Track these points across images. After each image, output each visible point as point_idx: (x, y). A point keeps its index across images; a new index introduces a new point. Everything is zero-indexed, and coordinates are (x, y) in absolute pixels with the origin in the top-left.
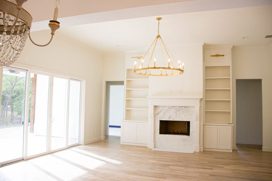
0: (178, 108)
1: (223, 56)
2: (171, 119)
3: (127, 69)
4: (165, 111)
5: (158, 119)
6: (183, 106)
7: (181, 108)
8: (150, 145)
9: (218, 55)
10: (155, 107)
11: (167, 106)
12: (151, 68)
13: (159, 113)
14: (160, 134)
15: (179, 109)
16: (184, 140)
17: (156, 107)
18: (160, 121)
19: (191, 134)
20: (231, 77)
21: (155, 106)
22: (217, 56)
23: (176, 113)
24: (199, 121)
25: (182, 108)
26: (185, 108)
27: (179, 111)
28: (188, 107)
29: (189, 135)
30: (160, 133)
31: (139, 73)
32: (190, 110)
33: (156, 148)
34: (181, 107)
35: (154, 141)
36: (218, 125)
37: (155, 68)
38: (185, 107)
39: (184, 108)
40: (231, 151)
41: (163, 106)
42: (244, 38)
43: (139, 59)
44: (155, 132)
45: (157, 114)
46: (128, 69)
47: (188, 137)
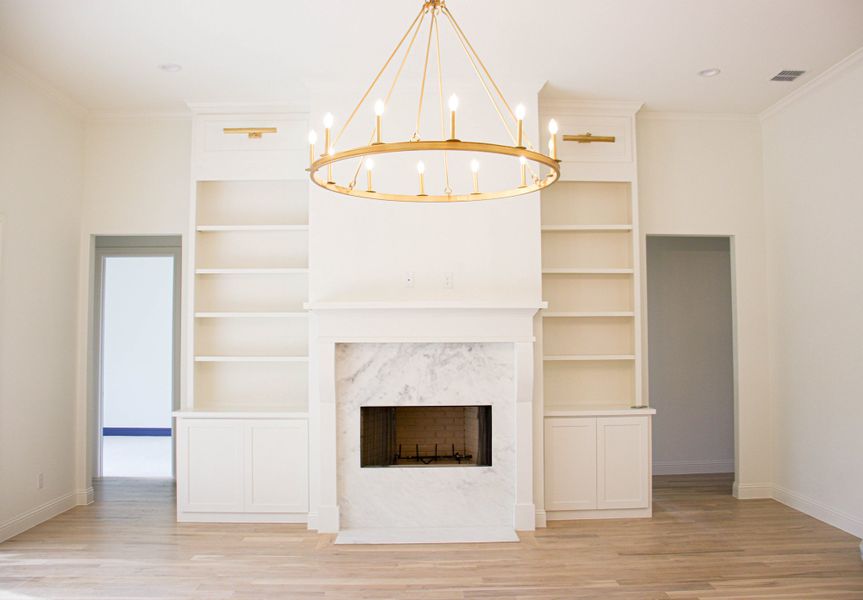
0: (439, 351)
1: (612, 140)
2: (410, 398)
3: (198, 182)
4: (385, 364)
5: (351, 402)
6: (460, 344)
7: (452, 353)
8: (322, 519)
9: (589, 135)
10: (341, 347)
11: (392, 345)
12: (433, 145)
13: (356, 375)
14: (362, 466)
15: (444, 357)
16: (470, 484)
17: (344, 351)
18: (362, 408)
19: (499, 460)
20: (635, 227)
21: (337, 345)
22: (587, 139)
23: (432, 372)
24: (530, 404)
25: (458, 349)
26: (470, 350)
27: (445, 362)
28: (481, 345)
29: (490, 465)
30: (365, 463)
31: (325, 183)
32: (490, 358)
33: (346, 528)
34: (452, 345)
35: (341, 500)
36: (597, 416)
37: (454, 143)
38: (470, 347)
39: (464, 350)
40: (648, 514)
41: (373, 345)
42: (702, 73)
43: (258, 139)
44: (343, 459)
45: (348, 380)
46: (203, 182)
47: (485, 472)
